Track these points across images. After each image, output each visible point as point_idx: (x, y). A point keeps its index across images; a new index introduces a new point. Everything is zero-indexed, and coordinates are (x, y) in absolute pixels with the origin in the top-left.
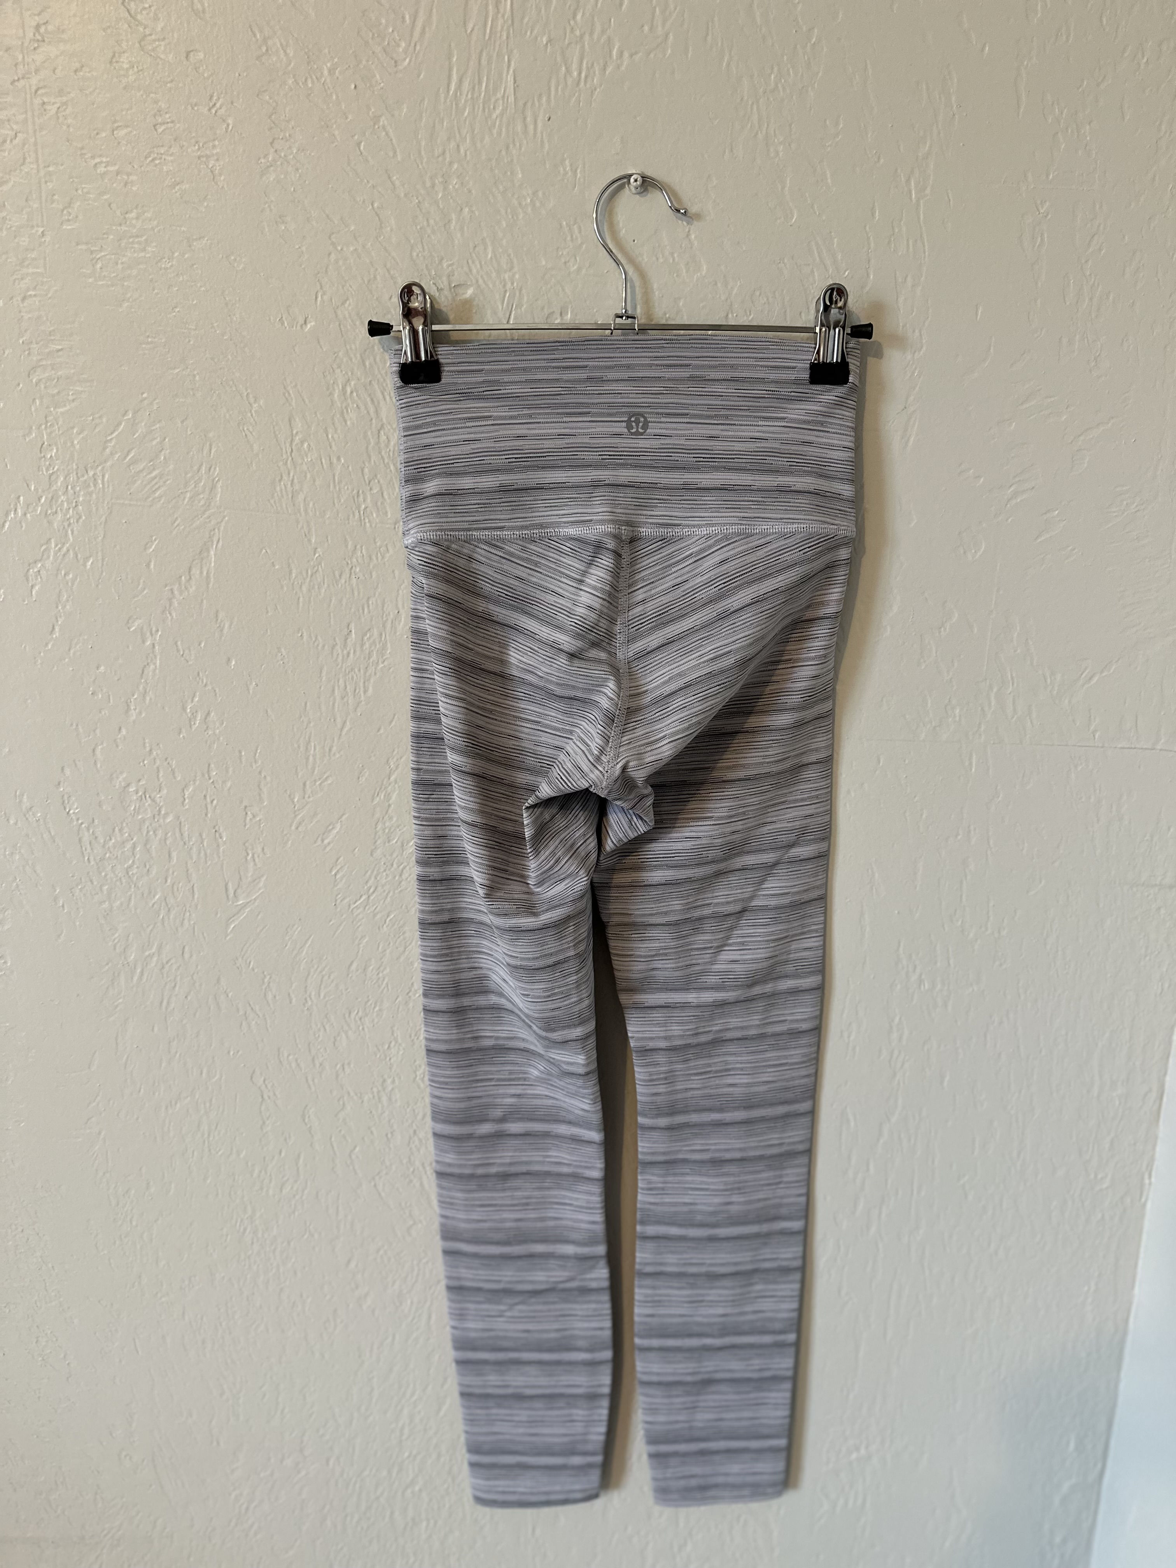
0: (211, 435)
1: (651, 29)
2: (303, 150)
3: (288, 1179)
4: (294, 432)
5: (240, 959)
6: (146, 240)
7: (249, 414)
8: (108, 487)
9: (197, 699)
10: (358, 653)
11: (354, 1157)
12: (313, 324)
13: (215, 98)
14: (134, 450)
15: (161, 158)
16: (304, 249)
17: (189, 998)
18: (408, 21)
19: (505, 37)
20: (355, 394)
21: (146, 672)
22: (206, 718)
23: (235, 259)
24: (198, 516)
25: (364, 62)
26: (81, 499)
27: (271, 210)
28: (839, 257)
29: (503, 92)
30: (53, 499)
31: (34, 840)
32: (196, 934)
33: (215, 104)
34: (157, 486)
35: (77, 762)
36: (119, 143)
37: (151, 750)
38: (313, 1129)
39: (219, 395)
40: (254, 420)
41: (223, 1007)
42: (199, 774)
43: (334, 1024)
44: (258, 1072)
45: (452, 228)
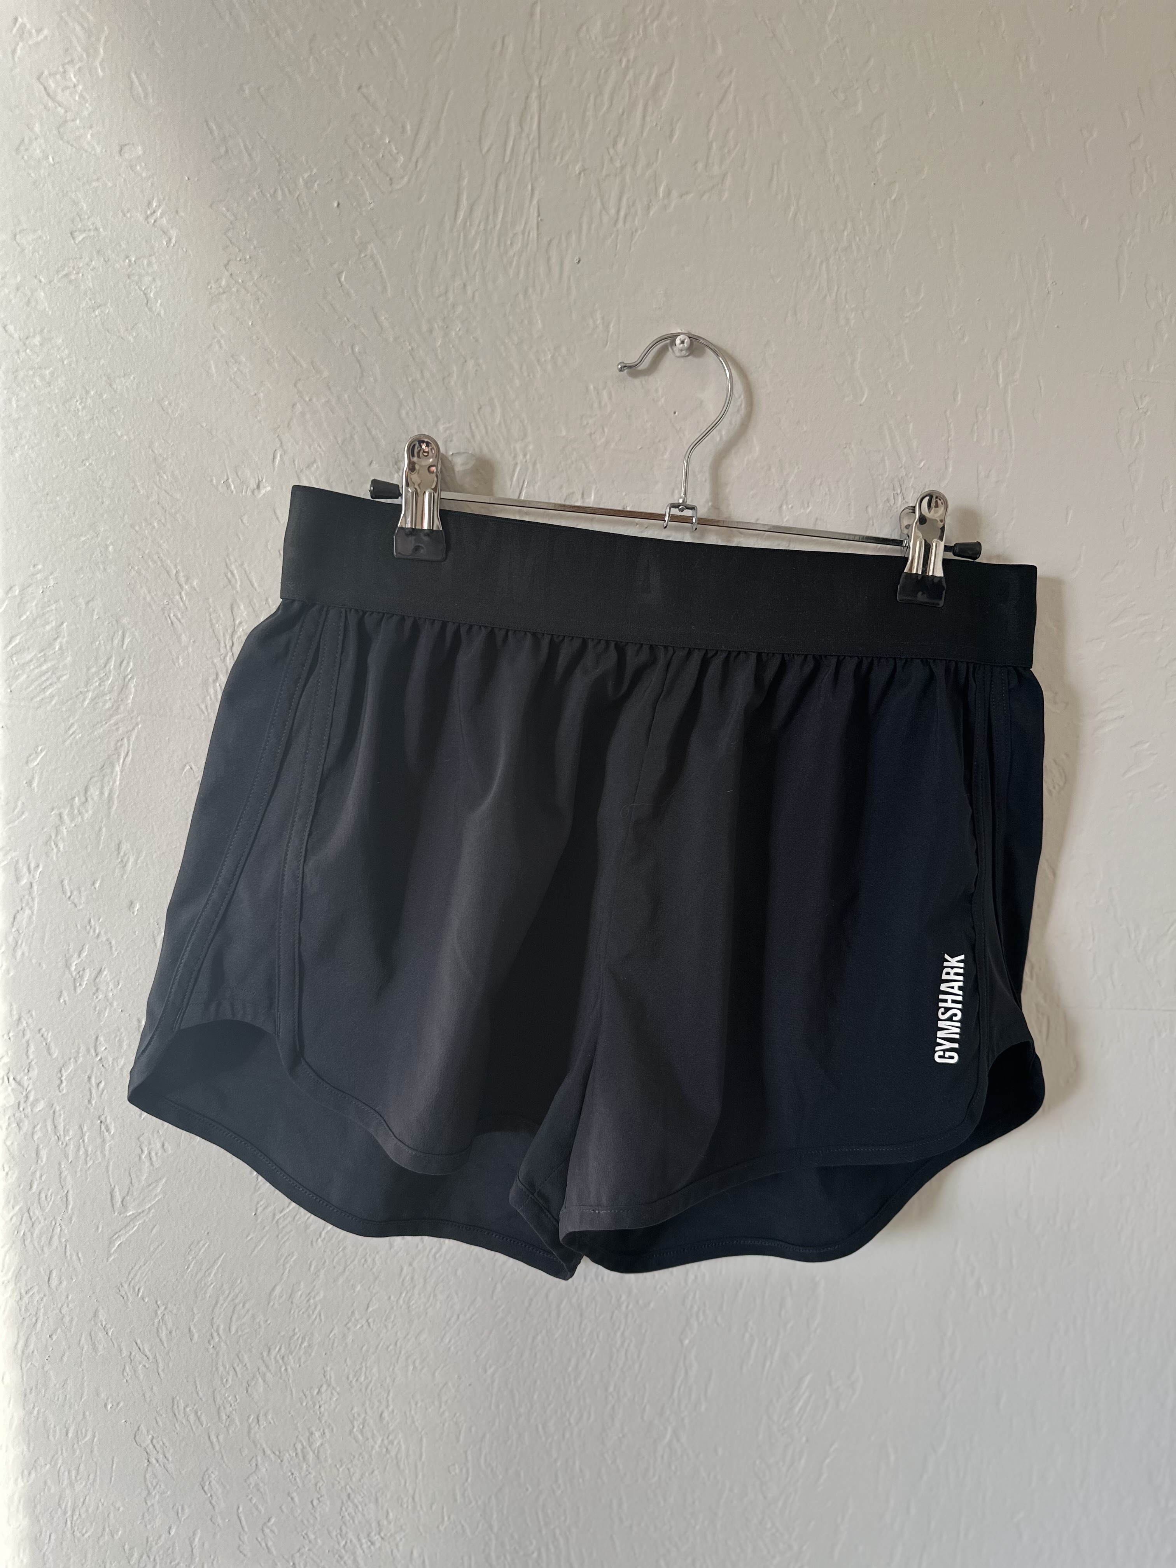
0: (125, 621)
1: (706, 166)
2: (267, 276)
3: (178, 1563)
4: (237, 622)
5: (126, 1286)
6: (52, 374)
7: (178, 597)
9: (86, 953)
11: (267, 1531)
12: (269, 488)
13: (155, 204)
14: (18, 638)
15: (78, 273)
16: (261, 395)
17: (54, 1337)
18: (409, 132)
19: (529, 160)
21: (19, 919)
22: (96, 978)
23: (170, 404)
24: (101, 722)
25: (351, 174)
27: (221, 347)
28: (915, 445)
29: (523, 226)
32: (68, 1253)
33: (154, 212)
34: (48, 683)
36: (23, 250)
37: (19, 1019)
38: (215, 1498)
39: (139, 572)
40: (184, 604)
41: (101, 1348)
42: (83, 1049)
43: (248, 1365)
44: (143, 1428)
45: (453, 383)
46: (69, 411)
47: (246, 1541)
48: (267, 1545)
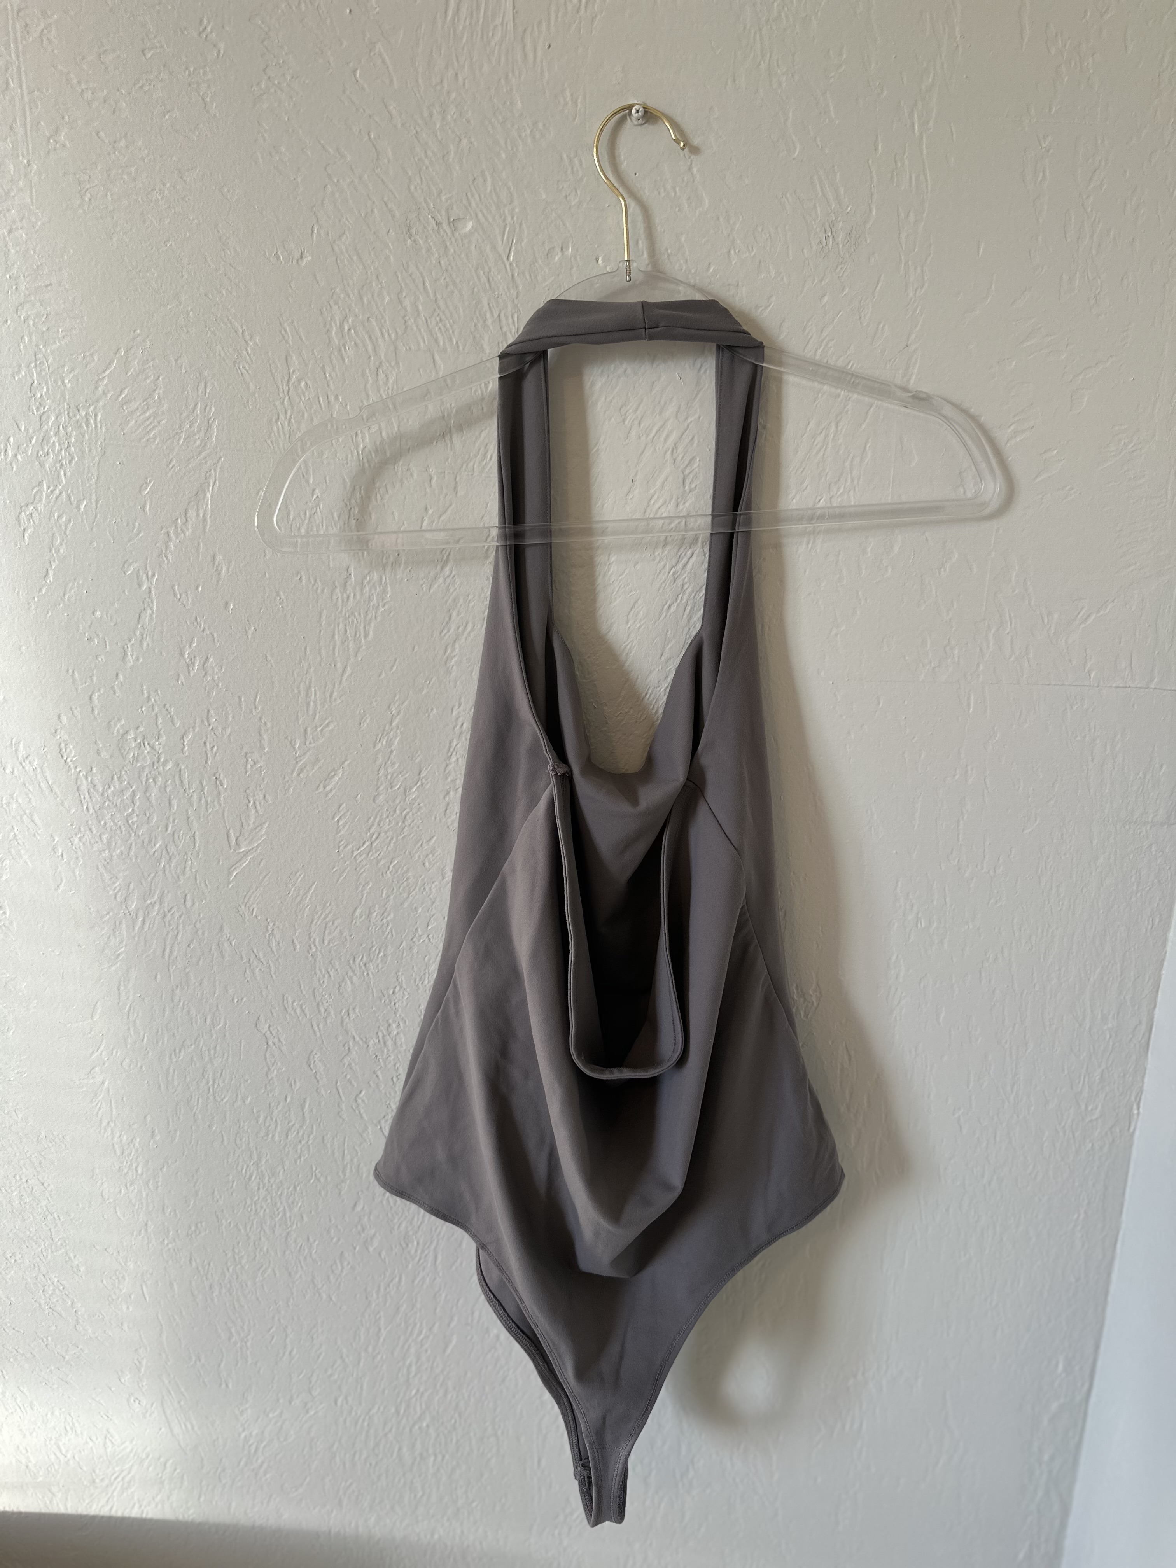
0: (206, 373)
2: (297, 77)
3: (294, 1124)
4: (291, 370)
5: (243, 907)
6: (137, 170)
7: (245, 352)
8: (101, 427)
9: (195, 644)
10: (358, 596)
11: (359, 1101)
12: (310, 258)
13: (205, 21)
14: (127, 390)
15: (150, 85)
16: (299, 180)
17: (192, 947)
20: (353, 331)
21: (143, 616)
22: (204, 663)
23: (229, 191)
24: (193, 457)
26: (73, 440)
27: (265, 140)
28: (842, 192)
29: (501, 18)
30: (45, 439)
31: (31, 788)
32: (198, 881)
33: (205, 28)
34: (151, 426)
35: (74, 709)
36: (106, 68)
37: (149, 697)
38: (319, 1074)
39: (214, 333)
40: (250, 358)
41: (227, 955)
42: (198, 720)
43: (339, 970)
44: (262, 1019)
45: (451, 160)
46: (152, 201)
47: (344, 1109)
48: (360, 1112)
